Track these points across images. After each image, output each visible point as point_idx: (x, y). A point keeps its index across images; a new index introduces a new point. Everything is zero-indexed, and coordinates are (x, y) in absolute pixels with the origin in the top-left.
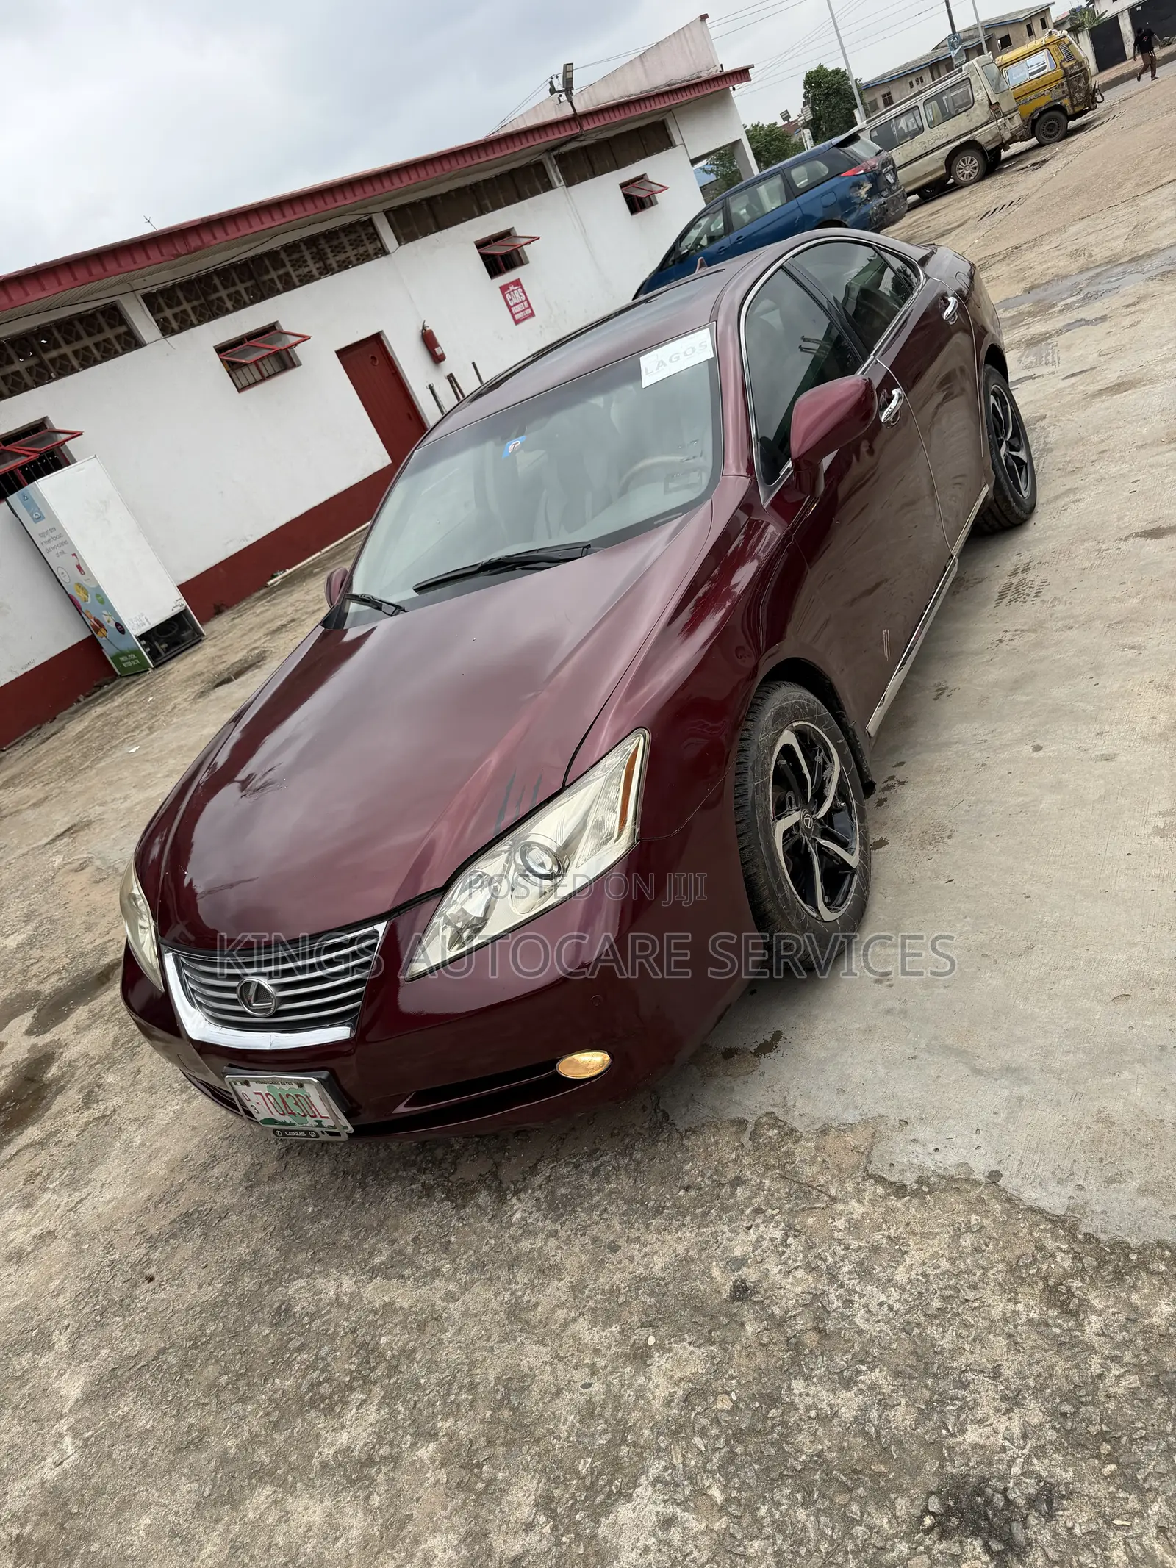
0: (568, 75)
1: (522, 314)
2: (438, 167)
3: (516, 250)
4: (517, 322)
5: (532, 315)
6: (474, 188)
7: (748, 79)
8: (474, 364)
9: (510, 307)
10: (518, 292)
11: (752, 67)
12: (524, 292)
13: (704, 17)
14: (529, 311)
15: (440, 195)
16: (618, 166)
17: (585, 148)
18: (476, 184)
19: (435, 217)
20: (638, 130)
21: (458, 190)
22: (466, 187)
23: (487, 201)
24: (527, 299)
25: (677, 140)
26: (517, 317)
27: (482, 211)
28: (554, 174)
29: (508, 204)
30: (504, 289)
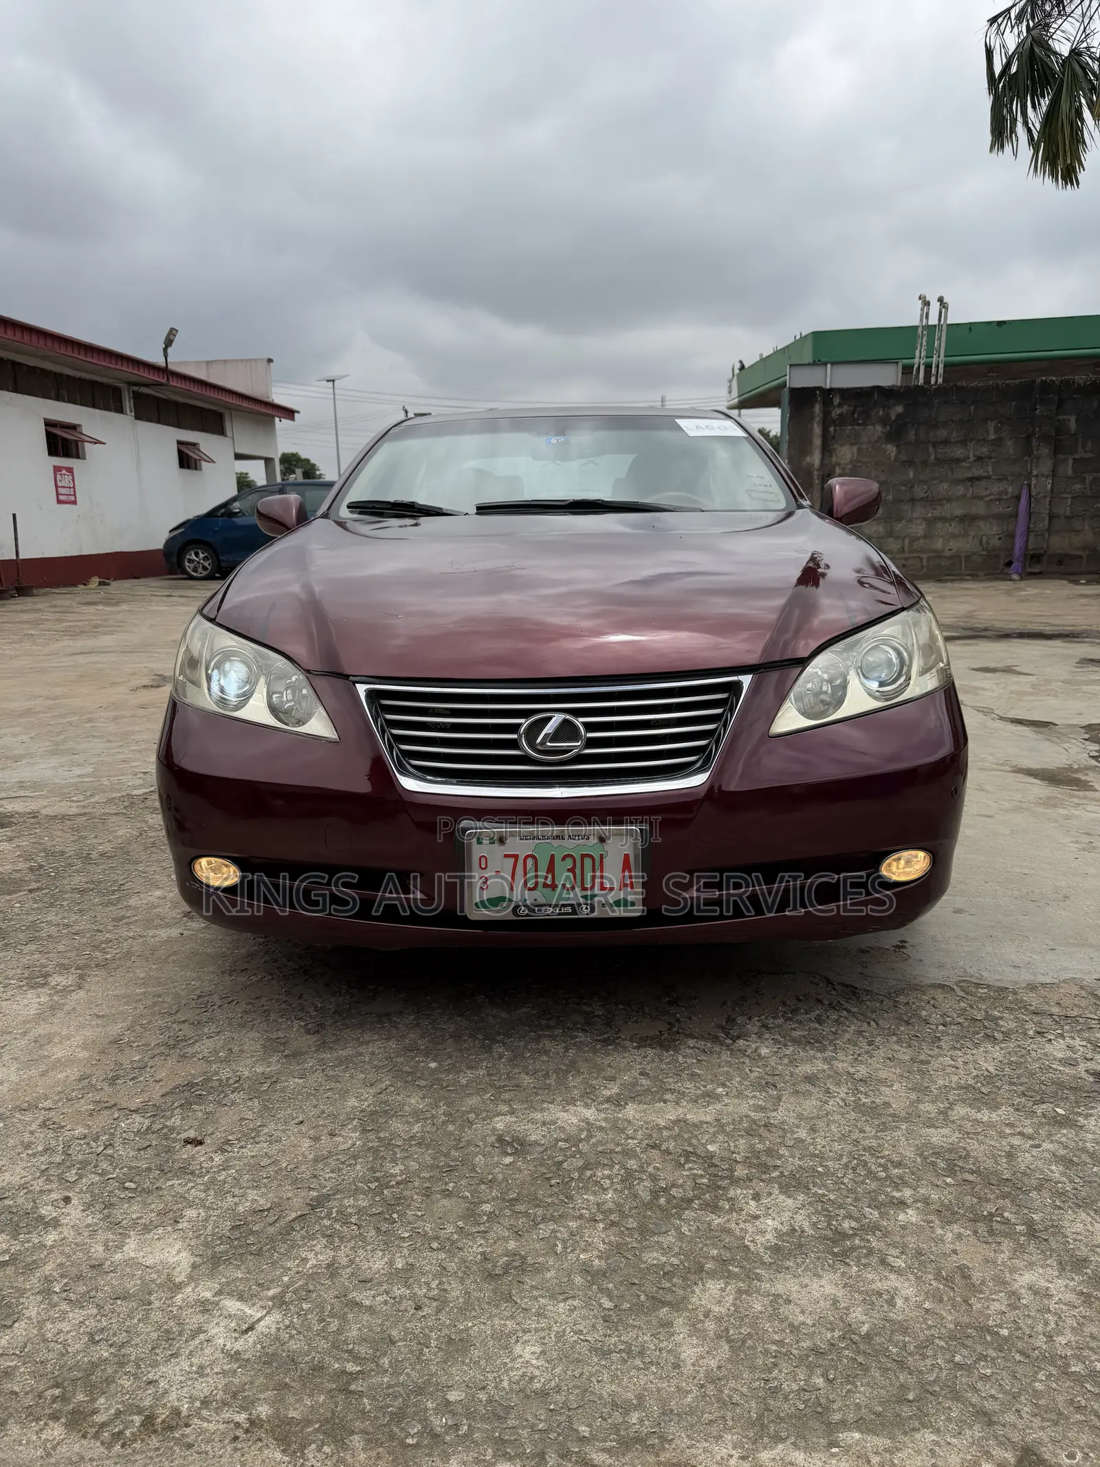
0: (172, 337)
1: (66, 498)
2: (42, 341)
3: (76, 442)
4: (59, 502)
5: (74, 502)
6: (58, 376)
7: (293, 419)
8: (14, 515)
9: (57, 486)
10: (68, 478)
11: (298, 412)
12: (73, 480)
13: (270, 361)
14: (72, 498)
15: (27, 366)
16: (179, 425)
17: (158, 399)
18: (61, 375)
19: (15, 381)
20: (202, 409)
21: (44, 371)
22: (51, 372)
23: (65, 393)
24: (74, 487)
25: (229, 433)
26: (61, 498)
27: (58, 398)
28: (128, 404)
29: (81, 405)
30: (57, 469)
